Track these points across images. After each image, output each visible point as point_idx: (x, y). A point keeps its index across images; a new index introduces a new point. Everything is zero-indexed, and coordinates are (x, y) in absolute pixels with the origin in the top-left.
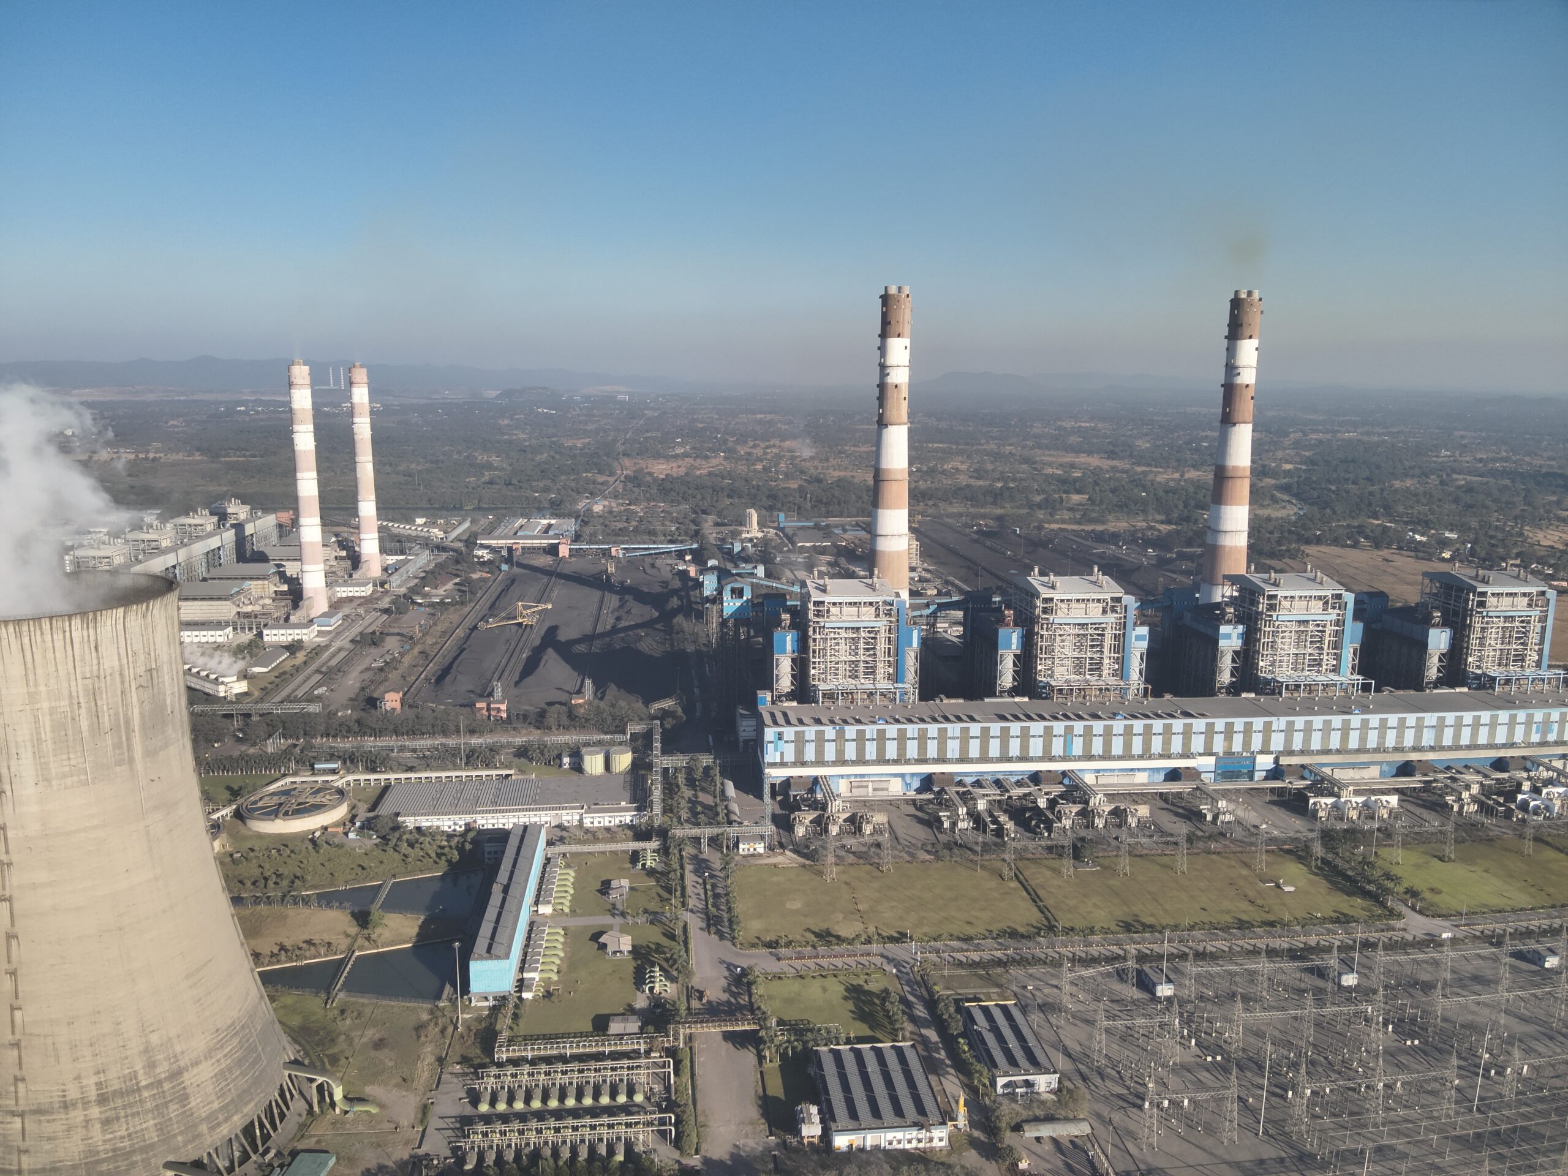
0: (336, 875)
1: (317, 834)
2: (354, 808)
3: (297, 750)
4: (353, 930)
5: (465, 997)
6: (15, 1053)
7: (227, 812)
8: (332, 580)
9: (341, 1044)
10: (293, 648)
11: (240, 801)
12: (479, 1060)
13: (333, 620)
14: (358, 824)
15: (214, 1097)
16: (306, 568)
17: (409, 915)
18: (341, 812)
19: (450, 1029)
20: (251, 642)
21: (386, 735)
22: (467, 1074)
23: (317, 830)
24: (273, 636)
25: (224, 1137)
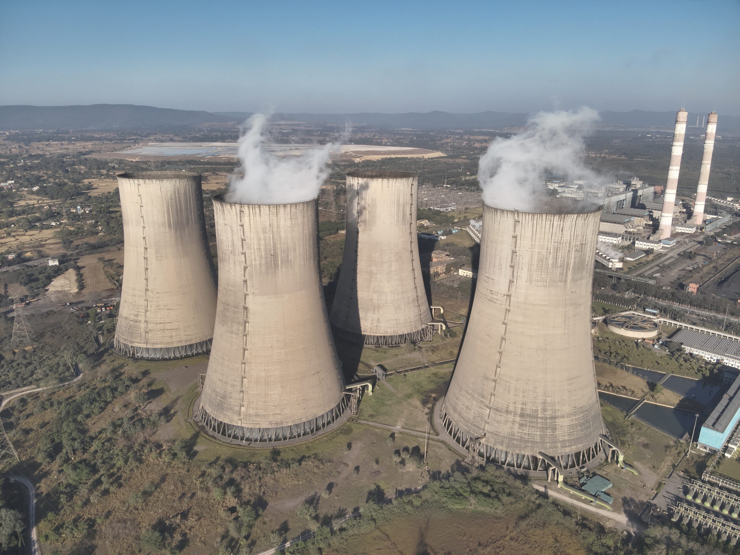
0: (644, 362)
1: (639, 341)
2: (660, 334)
3: (639, 300)
4: (647, 390)
5: (695, 443)
6: (494, 384)
7: (600, 318)
8: (675, 222)
9: (628, 438)
10: (648, 252)
11: (607, 315)
12: (693, 475)
13: (671, 242)
14: (660, 342)
15: (566, 434)
16: (663, 214)
17: (675, 393)
18: (653, 334)
19: (683, 454)
20: (629, 245)
21: (685, 304)
22: (685, 478)
23: (640, 339)
24: (640, 245)
25: (566, 453)
